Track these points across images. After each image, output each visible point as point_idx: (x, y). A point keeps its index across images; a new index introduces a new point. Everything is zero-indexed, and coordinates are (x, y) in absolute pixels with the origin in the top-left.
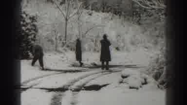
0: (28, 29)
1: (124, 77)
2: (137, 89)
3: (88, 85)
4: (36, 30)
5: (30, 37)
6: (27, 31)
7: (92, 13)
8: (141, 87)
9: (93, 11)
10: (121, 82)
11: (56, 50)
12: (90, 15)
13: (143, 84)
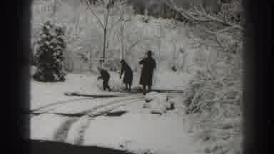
0: (52, 44)
1: (147, 101)
2: (160, 114)
3: (113, 111)
4: (63, 46)
5: (55, 54)
6: (52, 47)
7: (149, 19)
8: (165, 112)
9: (151, 17)
10: (144, 107)
11: (91, 70)
12: (146, 22)
13: (168, 109)
